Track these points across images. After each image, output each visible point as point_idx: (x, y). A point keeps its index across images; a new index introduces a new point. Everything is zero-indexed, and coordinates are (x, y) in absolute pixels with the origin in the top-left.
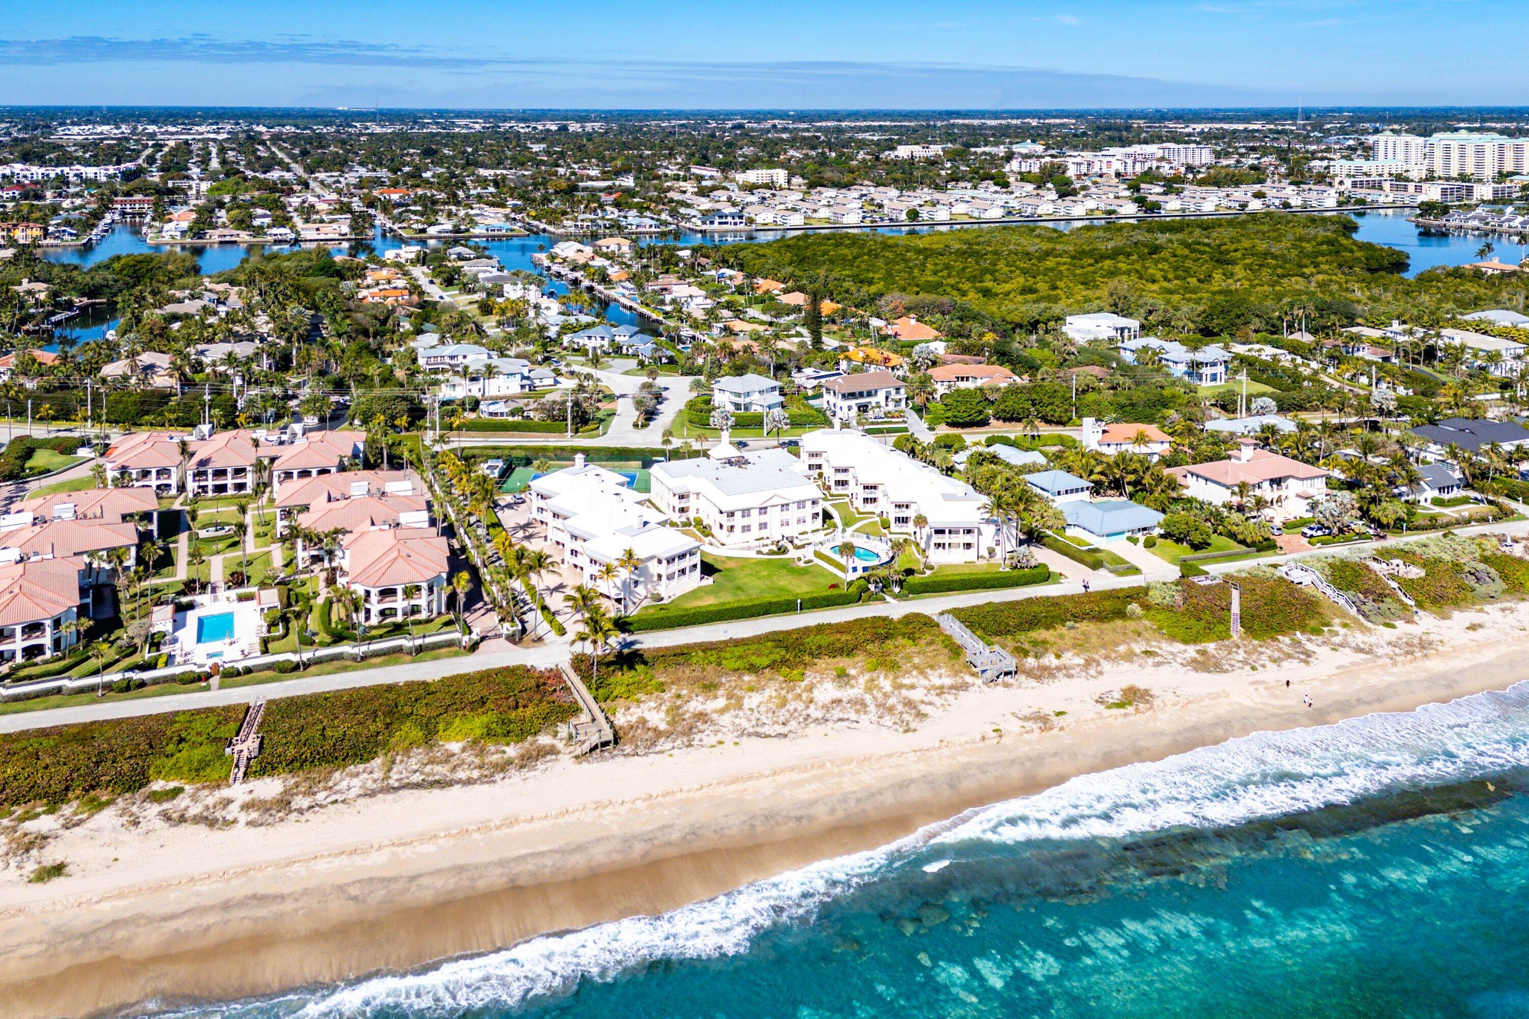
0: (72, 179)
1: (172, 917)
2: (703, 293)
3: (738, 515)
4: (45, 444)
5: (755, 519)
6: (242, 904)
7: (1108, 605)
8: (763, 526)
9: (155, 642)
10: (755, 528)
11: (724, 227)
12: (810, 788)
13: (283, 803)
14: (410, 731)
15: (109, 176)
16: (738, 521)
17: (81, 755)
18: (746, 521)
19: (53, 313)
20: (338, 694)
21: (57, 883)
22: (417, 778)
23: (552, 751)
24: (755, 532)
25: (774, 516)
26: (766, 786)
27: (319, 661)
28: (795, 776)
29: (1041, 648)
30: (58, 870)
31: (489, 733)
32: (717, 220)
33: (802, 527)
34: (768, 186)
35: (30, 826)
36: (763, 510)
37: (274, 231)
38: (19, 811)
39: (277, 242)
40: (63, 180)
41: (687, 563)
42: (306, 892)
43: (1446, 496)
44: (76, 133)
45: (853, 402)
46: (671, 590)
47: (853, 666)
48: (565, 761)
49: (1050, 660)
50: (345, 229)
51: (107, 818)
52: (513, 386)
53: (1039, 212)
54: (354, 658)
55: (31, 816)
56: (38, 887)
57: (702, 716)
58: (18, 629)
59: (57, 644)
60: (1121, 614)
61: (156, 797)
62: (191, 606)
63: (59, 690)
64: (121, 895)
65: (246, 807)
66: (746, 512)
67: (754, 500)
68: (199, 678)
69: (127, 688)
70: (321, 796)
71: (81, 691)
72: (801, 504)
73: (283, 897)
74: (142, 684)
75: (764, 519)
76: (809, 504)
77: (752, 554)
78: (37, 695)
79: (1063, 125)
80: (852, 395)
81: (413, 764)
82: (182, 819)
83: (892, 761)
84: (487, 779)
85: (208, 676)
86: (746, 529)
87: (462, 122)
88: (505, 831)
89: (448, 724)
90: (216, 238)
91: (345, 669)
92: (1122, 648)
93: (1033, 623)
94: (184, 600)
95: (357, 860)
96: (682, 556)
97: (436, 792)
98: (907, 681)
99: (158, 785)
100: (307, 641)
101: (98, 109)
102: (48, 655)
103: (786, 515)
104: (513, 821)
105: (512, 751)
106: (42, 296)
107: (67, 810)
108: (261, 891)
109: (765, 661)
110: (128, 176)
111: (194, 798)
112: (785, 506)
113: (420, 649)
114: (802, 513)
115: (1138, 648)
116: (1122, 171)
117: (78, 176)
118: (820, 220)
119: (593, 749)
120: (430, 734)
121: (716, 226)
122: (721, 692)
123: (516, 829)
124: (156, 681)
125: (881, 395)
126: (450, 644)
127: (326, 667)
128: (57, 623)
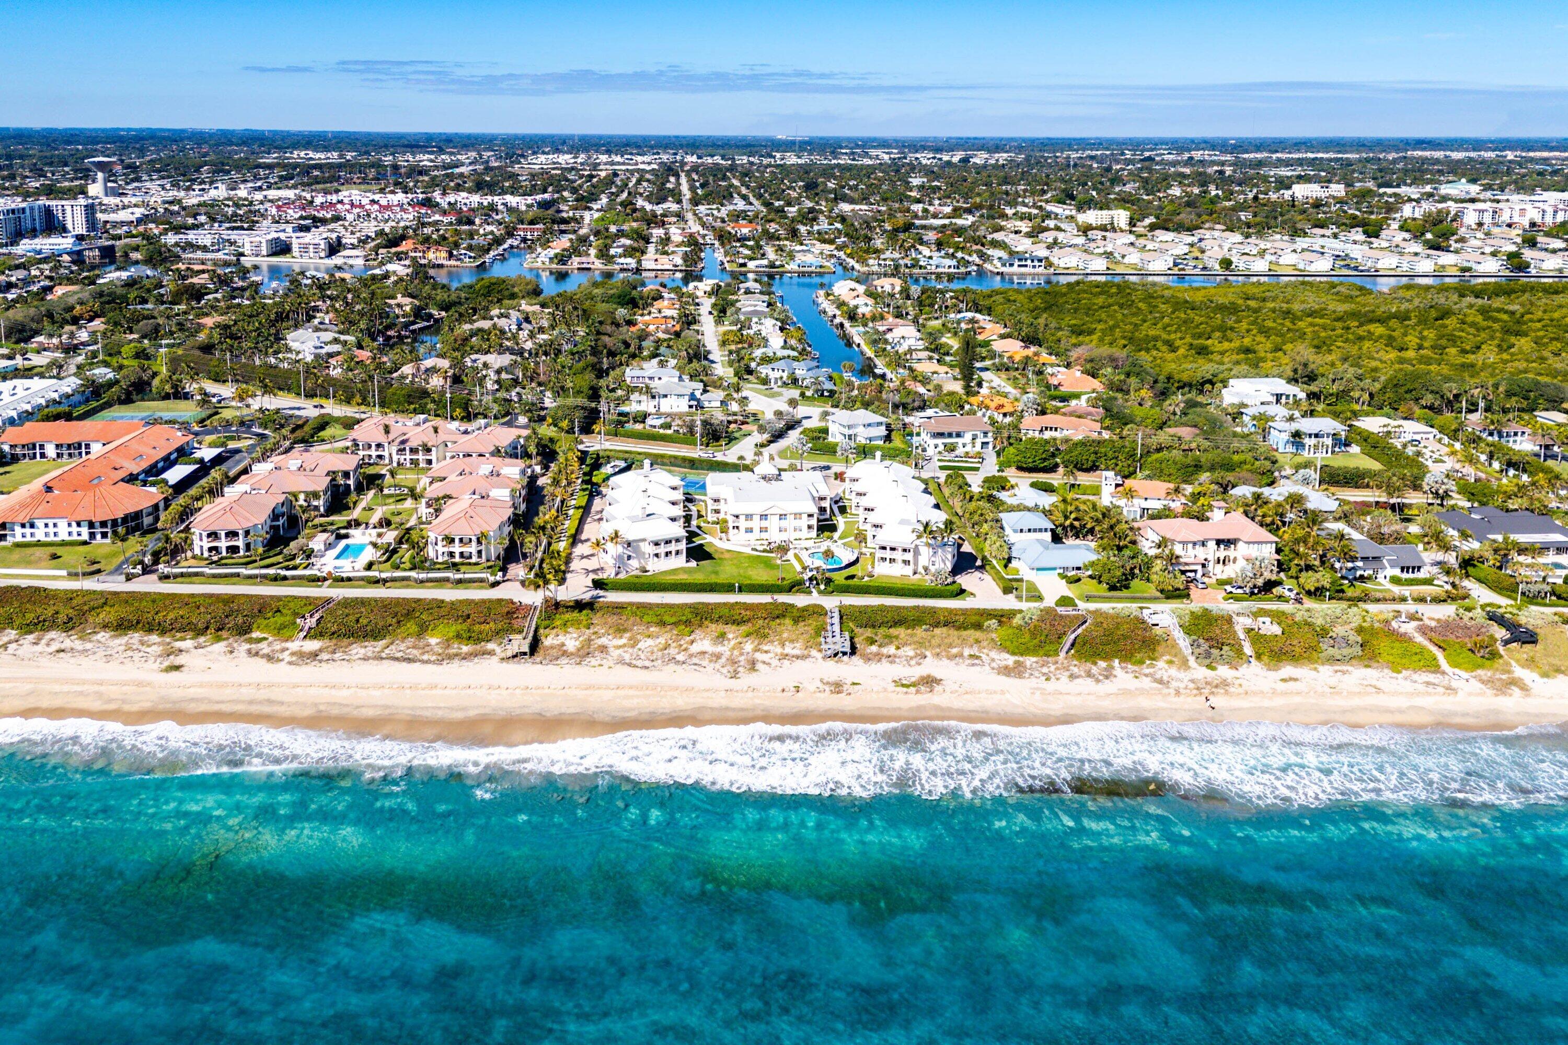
0: (500, 207)
1: (222, 702)
2: (918, 335)
3: (742, 518)
4: (337, 420)
5: (756, 523)
6: (260, 702)
7: (974, 619)
8: (763, 530)
9: (309, 554)
10: (756, 530)
11: (1023, 270)
12: (636, 701)
13: (314, 655)
14: (412, 627)
15: (528, 206)
16: (743, 524)
17: (220, 609)
18: (749, 524)
19: (414, 323)
20: (382, 600)
21: (175, 675)
22: (399, 655)
23: (491, 653)
24: (756, 534)
25: (773, 523)
26: (607, 695)
27: (394, 580)
28: (631, 692)
29: (890, 639)
30: (177, 668)
31: (458, 636)
32: (1017, 263)
33: (798, 535)
34: (1103, 228)
35: (178, 644)
36: (764, 517)
37: (622, 260)
38: (179, 635)
39: (622, 270)
40: (492, 208)
41: (673, 547)
42: (296, 703)
43: (1405, 576)
44: (540, 161)
45: (940, 441)
46: (657, 566)
47: (732, 632)
48: (495, 659)
49: (891, 650)
50: (679, 260)
51: (221, 646)
52: (682, 405)
53: (1379, 266)
54: (416, 580)
55: (183, 639)
56: (164, 675)
57: (603, 649)
58: (223, 534)
59: (248, 547)
60: (978, 626)
61: (250, 641)
62: (346, 536)
63: (238, 575)
64: (201, 686)
65: (293, 654)
66: (749, 517)
67: (757, 508)
68: (318, 580)
69: (276, 579)
70: (337, 656)
71: (250, 577)
72: (797, 516)
73: (282, 703)
74: (285, 578)
75: (764, 524)
76: (805, 516)
77: (748, 551)
78: (226, 576)
79: (1545, 160)
80: (941, 435)
81: (402, 647)
82: (257, 654)
83: (706, 694)
84: (439, 662)
85: (325, 579)
86: (749, 530)
87: (873, 152)
88: (428, 692)
89: (436, 627)
90: (576, 265)
91: (407, 587)
92: (955, 651)
93: (897, 623)
94: (343, 532)
95: (333, 692)
96: (668, 542)
97: (404, 664)
98: (765, 648)
99: (255, 635)
100: (397, 568)
101: (572, 137)
102: (242, 553)
103: (784, 523)
104: (433, 687)
105: (465, 649)
106: (408, 308)
107: (202, 639)
108: (273, 698)
109: (673, 620)
110: (545, 205)
111: (270, 645)
112: (782, 516)
113: (460, 581)
114: (798, 523)
115: (967, 652)
116: (1538, 220)
117: (505, 204)
118: (1128, 266)
119: (514, 656)
120: (423, 629)
121: (1015, 269)
122: (627, 635)
123: (434, 692)
124: (294, 578)
125: (968, 437)
126: (482, 580)
127: (398, 584)
128: (247, 533)
